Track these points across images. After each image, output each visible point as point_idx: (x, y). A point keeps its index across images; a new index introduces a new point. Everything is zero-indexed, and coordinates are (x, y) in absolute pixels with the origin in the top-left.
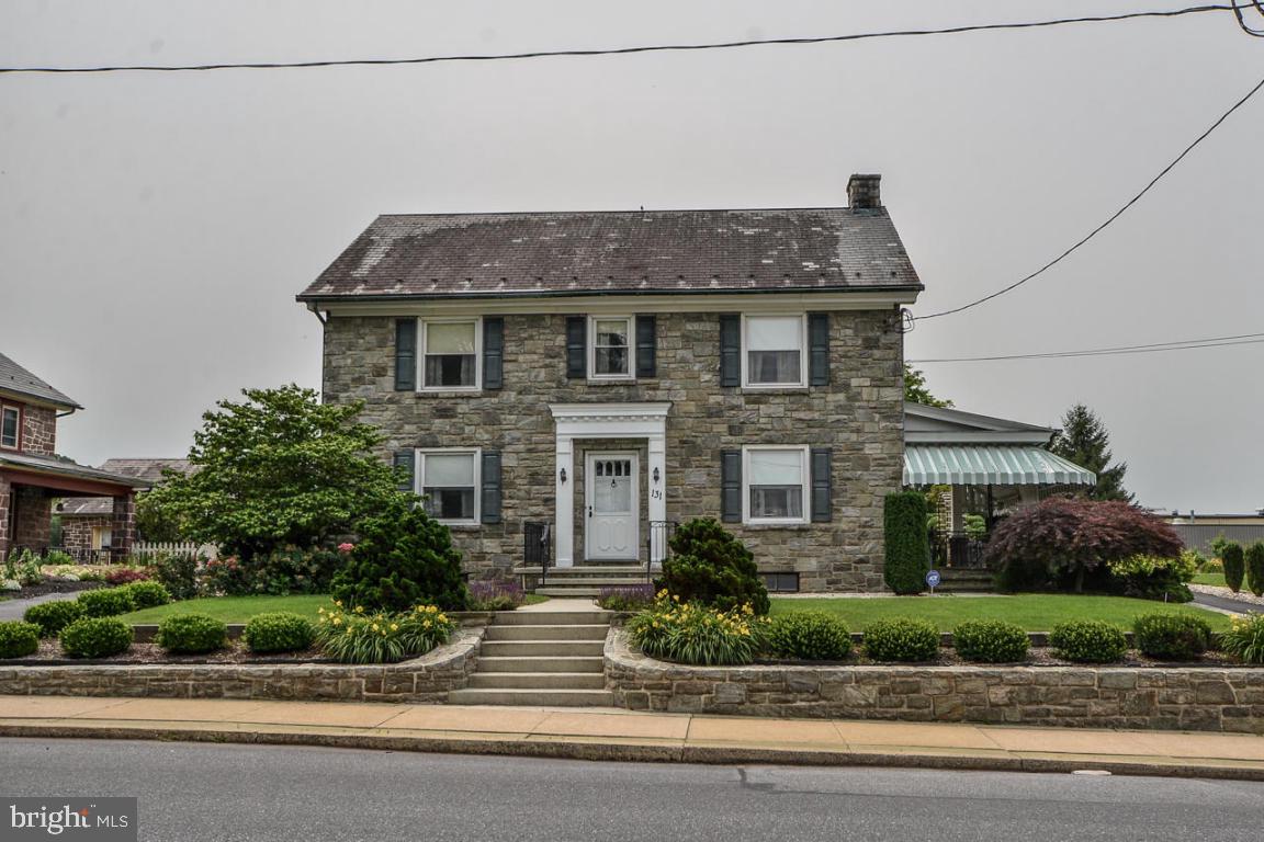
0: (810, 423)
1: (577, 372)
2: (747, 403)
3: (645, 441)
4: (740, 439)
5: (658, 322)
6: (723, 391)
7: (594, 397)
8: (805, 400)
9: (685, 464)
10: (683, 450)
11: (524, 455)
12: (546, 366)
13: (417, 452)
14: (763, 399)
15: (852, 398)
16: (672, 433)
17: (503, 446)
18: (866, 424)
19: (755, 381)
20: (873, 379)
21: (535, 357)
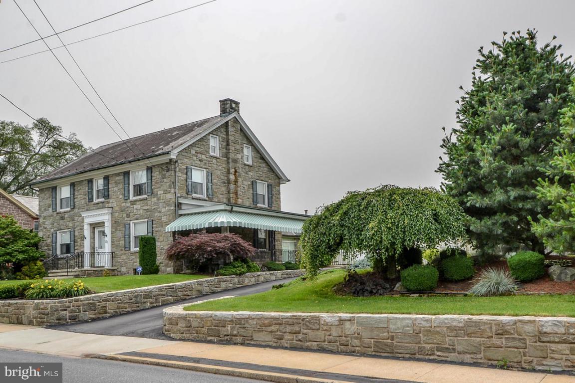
0: (147, 210)
1: (91, 200)
2: (131, 205)
3: (104, 223)
4: (129, 219)
5: (109, 178)
6: (125, 201)
7: (94, 208)
8: (146, 201)
9: (116, 230)
10: (115, 224)
11: (80, 231)
12: (84, 199)
13: (58, 232)
14: (135, 203)
15: (158, 199)
16: (113, 219)
17: (75, 228)
18: (162, 209)
19: (135, 196)
20: (164, 191)
21: (81, 196)
